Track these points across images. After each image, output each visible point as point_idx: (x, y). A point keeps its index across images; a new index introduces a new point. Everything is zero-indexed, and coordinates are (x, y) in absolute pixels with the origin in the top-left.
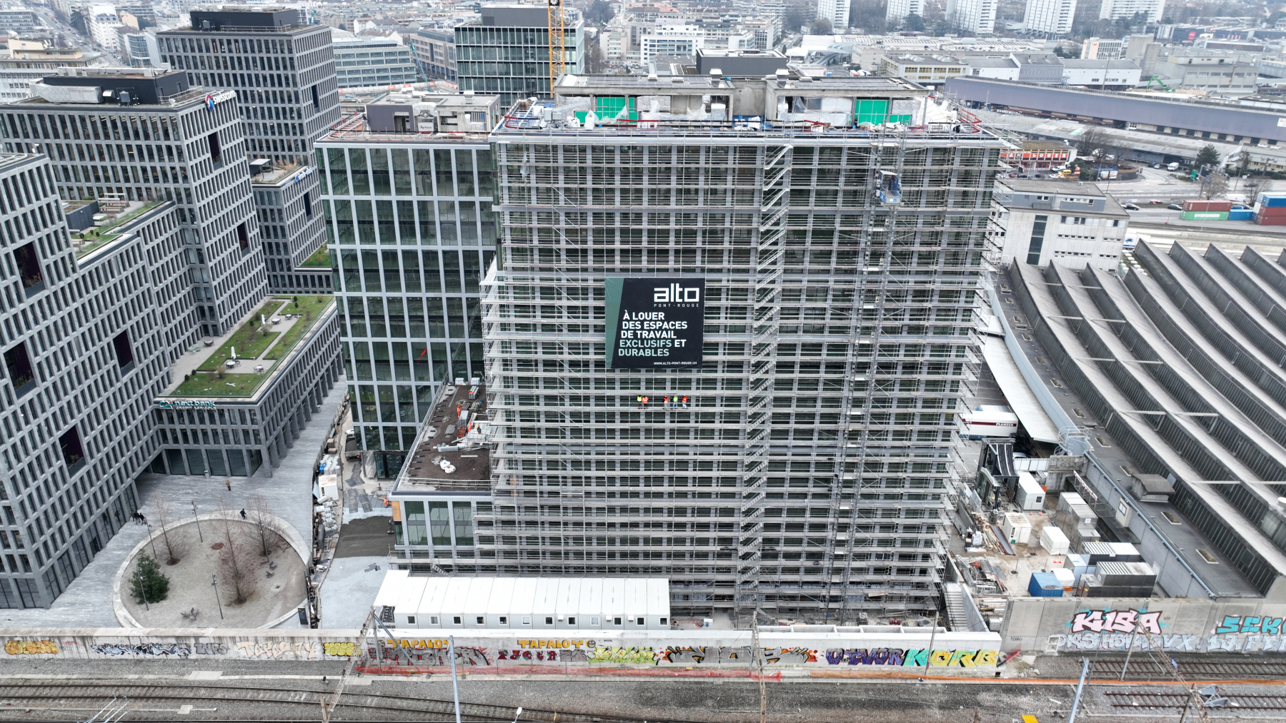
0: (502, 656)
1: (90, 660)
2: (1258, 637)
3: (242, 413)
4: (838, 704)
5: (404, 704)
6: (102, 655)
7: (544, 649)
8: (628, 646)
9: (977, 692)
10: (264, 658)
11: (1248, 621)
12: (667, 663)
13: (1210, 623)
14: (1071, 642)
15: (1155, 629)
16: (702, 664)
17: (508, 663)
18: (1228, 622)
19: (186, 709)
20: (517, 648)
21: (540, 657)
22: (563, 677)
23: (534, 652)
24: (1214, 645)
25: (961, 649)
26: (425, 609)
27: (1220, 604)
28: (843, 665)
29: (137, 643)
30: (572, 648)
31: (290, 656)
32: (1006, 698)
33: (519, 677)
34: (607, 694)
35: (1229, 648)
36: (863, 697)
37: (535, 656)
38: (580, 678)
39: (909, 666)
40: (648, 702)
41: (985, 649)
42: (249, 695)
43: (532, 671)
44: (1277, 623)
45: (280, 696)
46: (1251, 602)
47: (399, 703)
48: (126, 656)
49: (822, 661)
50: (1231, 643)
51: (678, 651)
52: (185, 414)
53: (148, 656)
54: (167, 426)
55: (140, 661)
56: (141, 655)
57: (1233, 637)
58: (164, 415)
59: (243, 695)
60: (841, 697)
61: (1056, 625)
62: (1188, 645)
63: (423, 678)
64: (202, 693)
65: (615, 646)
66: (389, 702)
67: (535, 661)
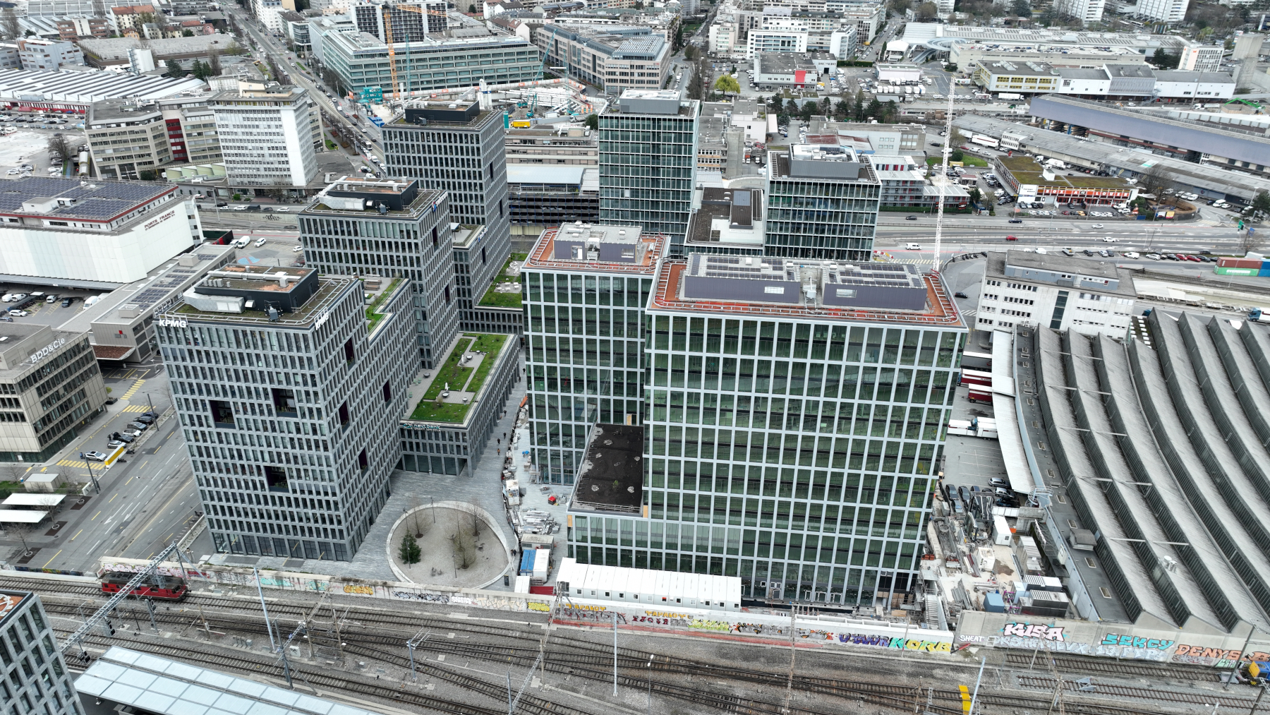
0: (635, 619)
1: (390, 601)
2: (1131, 648)
3: (457, 434)
4: (843, 668)
5: (577, 644)
6: (397, 598)
7: (661, 617)
8: (713, 620)
9: (934, 668)
10: (492, 608)
11: (1123, 638)
12: (737, 632)
13: (1097, 637)
14: (1002, 642)
15: (1060, 638)
16: (759, 635)
17: (639, 623)
18: (1109, 637)
19: (452, 635)
20: (645, 615)
21: (658, 622)
22: (671, 635)
23: (655, 618)
24: (1100, 651)
25: (927, 640)
26: (588, 587)
27: (1104, 626)
28: (850, 644)
29: (418, 592)
30: (678, 618)
31: (507, 608)
32: (951, 674)
33: (645, 633)
34: (699, 649)
35: (1111, 655)
36: (860, 665)
37: (655, 621)
38: (683, 637)
39: (893, 647)
40: (724, 656)
41: (943, 642)
42: (486, 630)
43: (654, 630)
44: (1142, 641)
45: (504, 632)
46: (1125, 626)
47: (574, 643)
48: (411, 600)
49: (836, 640)
50: (1112, 651)
51: (744, 626)
52: (420, 433)
53: (424, 601)
54: (407, 440)
55: (419, 604)
56: (420, 600)
57: (1114, 647)
58: (406, 433)
59: (482, 629)
60: (845, 663)
61: (993, 630)
62: (1083, 650)
63: (587, 629)
64: (459, 626)
65: (705, 620)
66: (568, 642)
67: (656, 625)
